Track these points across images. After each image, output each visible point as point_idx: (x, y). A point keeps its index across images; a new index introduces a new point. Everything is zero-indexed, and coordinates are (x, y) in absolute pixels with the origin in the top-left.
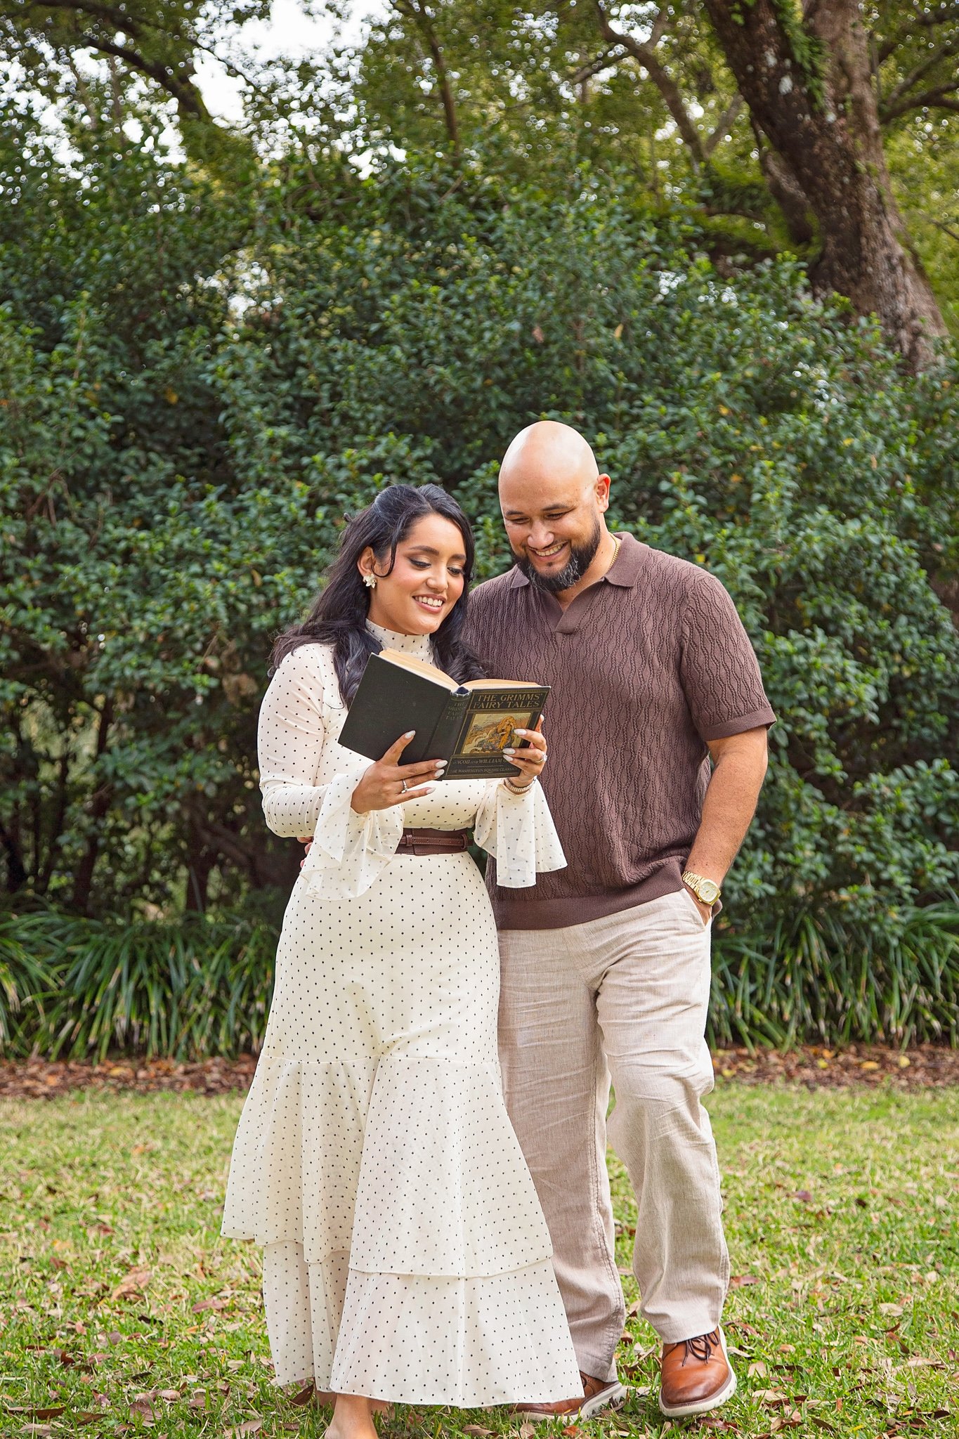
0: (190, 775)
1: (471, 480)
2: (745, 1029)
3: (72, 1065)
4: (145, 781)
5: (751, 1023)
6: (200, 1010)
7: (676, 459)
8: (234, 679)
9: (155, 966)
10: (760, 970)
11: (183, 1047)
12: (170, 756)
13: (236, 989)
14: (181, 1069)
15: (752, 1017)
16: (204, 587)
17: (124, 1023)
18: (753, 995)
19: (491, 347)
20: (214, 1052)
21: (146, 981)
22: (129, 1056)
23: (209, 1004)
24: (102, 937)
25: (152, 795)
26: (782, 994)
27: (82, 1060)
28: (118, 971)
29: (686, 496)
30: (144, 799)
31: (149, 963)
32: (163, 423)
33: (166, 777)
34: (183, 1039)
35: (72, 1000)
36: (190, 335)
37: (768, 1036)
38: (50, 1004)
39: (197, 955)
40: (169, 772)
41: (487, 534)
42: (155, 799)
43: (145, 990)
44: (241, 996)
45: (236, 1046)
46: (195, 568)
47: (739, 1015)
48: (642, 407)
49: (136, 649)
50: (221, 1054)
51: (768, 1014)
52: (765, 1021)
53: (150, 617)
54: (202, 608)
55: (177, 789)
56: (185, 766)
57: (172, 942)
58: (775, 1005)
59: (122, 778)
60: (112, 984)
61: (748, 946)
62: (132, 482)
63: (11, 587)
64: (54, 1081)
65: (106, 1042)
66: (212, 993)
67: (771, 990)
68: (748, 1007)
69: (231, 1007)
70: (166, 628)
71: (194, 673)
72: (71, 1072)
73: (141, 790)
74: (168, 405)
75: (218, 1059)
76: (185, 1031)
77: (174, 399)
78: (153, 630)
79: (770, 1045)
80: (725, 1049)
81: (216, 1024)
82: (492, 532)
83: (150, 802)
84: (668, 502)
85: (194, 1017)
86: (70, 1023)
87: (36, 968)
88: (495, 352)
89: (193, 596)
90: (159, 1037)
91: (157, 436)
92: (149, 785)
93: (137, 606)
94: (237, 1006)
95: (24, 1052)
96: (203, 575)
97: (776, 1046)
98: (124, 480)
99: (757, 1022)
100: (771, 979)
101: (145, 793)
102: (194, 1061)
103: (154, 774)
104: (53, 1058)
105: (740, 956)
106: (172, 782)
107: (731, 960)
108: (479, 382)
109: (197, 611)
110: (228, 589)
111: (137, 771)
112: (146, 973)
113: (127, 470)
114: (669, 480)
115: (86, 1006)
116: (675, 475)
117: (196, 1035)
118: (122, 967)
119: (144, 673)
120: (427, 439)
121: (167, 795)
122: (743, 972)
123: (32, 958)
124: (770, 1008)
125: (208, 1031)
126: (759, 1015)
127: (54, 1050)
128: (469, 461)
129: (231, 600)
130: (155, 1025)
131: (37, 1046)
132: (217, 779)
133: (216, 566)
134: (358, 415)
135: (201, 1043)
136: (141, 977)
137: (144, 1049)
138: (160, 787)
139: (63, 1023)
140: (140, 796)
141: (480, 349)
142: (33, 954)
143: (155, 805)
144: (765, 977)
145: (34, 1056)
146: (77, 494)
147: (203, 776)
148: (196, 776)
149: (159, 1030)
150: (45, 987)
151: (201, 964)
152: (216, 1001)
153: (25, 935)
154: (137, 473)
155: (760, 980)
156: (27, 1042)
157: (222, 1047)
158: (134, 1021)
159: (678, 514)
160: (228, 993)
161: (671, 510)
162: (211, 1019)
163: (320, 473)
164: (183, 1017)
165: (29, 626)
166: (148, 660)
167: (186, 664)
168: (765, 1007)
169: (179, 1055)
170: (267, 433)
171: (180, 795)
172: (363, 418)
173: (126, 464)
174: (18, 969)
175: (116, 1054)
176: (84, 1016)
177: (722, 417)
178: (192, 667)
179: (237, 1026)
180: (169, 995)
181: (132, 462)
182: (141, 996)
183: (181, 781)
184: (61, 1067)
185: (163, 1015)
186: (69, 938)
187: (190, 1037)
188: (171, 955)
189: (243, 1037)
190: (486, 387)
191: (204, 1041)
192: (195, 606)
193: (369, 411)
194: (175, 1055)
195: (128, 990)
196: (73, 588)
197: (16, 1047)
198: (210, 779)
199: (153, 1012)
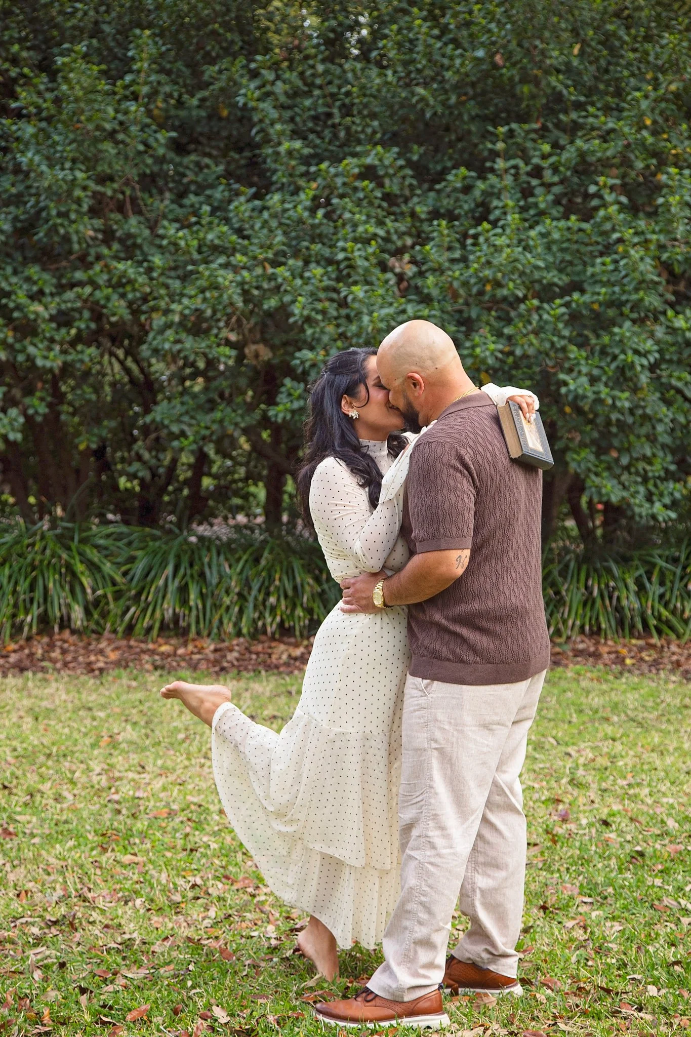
0: (221, 422)
1: (443, 184)
2: (653, 622)
3: (132, 643)
4: (185, 428)
5: (659, 618)
6: (228, 602)
7: (605, 164)
8: (253, 347)
9: (196, 568)
10: (669, 577)
11: (215, 630)
12: (207, 406)
13: (256, 586)
14: (212, 647)
15: (660, 614)
16: (226, 278)
17: (171, 611)
18: (662, 596)
19: (462, 70)
20: (239, 634)
21: (188, 578)
22: (177, 635)
23: (236, 598)
24: (157, 544)
25: (191, 438)
26: (685, 595)
27: (141, 637)
28: (166, 572)
29: (609, 197)
30: (186, 443)
31: (191, 565)
32: (218, 133)
33: (203, 424)
34: (215, 623)
35: (133, 592)
36: (233, 64)
37: (672, 628)
38: (118, 595)
39: (227, 559)
40: (206, 419)
41: (441, 234)
42: (195, 442)
43: (186, 585)
44: (260, 591)
45: (256, 629)
46: (222, 260)
47: (649, 612)
48: (586, 117)
49: (174, 327)
50: (244, 636)
51: (673, 612)
52: (670, 617)
53: (185, 301)
54: (221, 296)
55: (212, 433)
56: (218, 415)
57: (209, 549)
58: (679, 605)
59: (167, 427)
60: (161, 582)
61: (660, 556)
62: (192, 182)
63: (91, 272)
64: (113, 656)
65: (157, 625)
66: (237, 590)
67: (676, 592)
68: (656, 605)
69: (251, 599)
70: (197, 310)
71: (219, 345)
72: (130, 647)
73: (183, 434)
74: (220, 119)
75: (241, 640)
76: (217, 617)
77: (225, 113)
78: (187, 312)
79: (673, 636)
80: (638, 638)
81: (241, 612)
82: (446, 232)
83: (190, 444)
84: (595, 202)
85: (224, 606)
86: (132, 610)
87: (107, 567)
88: (467, 75)
89: (216, 287)
90: (198, 622)
91: (213, 143)
92: (189, 432)
93: (178, 291)
94: (256, 599)
95: (100, 630)
96: (226, 266)
97: (679, 637)
98: (185, 180)
99: (664, 618)
100: (677, 585)
101: (186, 437)
102: (223, 641)
103: (194, 422)
104: (120, 635)
105: (654, 565)
106: (207, 428)
107: (647, 568)
108: (453, 99)
109: (217, 298)
110: (243, 278)
111: (178, 421)
112: (189, 572)
113: (188, 172)
114: (596, 183)
115: (143, 597)
116: (601, 180)
117: (225, 621)
118: (170, 569)
119: (178, 347)
120: (415, 147)
121: (204, 438)
122: (655, 578)
123: (105, 561)
124: (675, 607)
125: (234, 619)
126: (665, 613)
127: (120, 629)
128: (449, 164)
129: (246, 287)
130: (194, 613)
131: (108, 625)
132: (243, 425)
133: (239, 258)
134: (359, 129)
135: (229, 628)
136: (185, 575)
137: (185, 632)
138: (197, 432)
139: (128, 609)
140: (182, 439)
141: (454, 73)
142: (106, 556)
143: (194, 447)
144: (672, 582)
145: (106, 634)
146: (150, 192)
147: (231, 422)
148: (226, 424)
149: (198, 617)
150: (114, 583)
151: (230, 567)
152: (240, 595)
153: (102, 542)
154: (196, 174)
155: (668, 584)
156: (102, 622)
157: (245, 631)
158: (177, 610)
159: (602, 213)
160: (250, 589)
161: (596, 209)
162: (237, 609)
163: (325, 179)
164: (216, 607)
165: (102, 302)
166: (183, 336)
167: (213, 339)
168: (671, 606)
169: (212, 636)
170: (285, 146)
171: (214, 438)
172: (363, 131)
173: (187, 168)
174: (94, 568)
175: (167, 633)
176: (142, 605)
177: (646, 127)
178: (217, 340)
179: (257, 615)
180: (204, 591)
181: (192, 166)
182: (183, 590)
183: (215, 427)
184: (124, 643)
185: (200, 606)
186: (135, 544)
187: (221, 622)
188: (206, 560)
189: (260, 624)
190: (460, 103)
191: (231, 625)
192: (216, 294)
193: (368, 125)
194: (209, 635)
195: (173, 587)
196: (124, 280)
197: (93, 626)
198: (236, 425)
199: (192, 603)
